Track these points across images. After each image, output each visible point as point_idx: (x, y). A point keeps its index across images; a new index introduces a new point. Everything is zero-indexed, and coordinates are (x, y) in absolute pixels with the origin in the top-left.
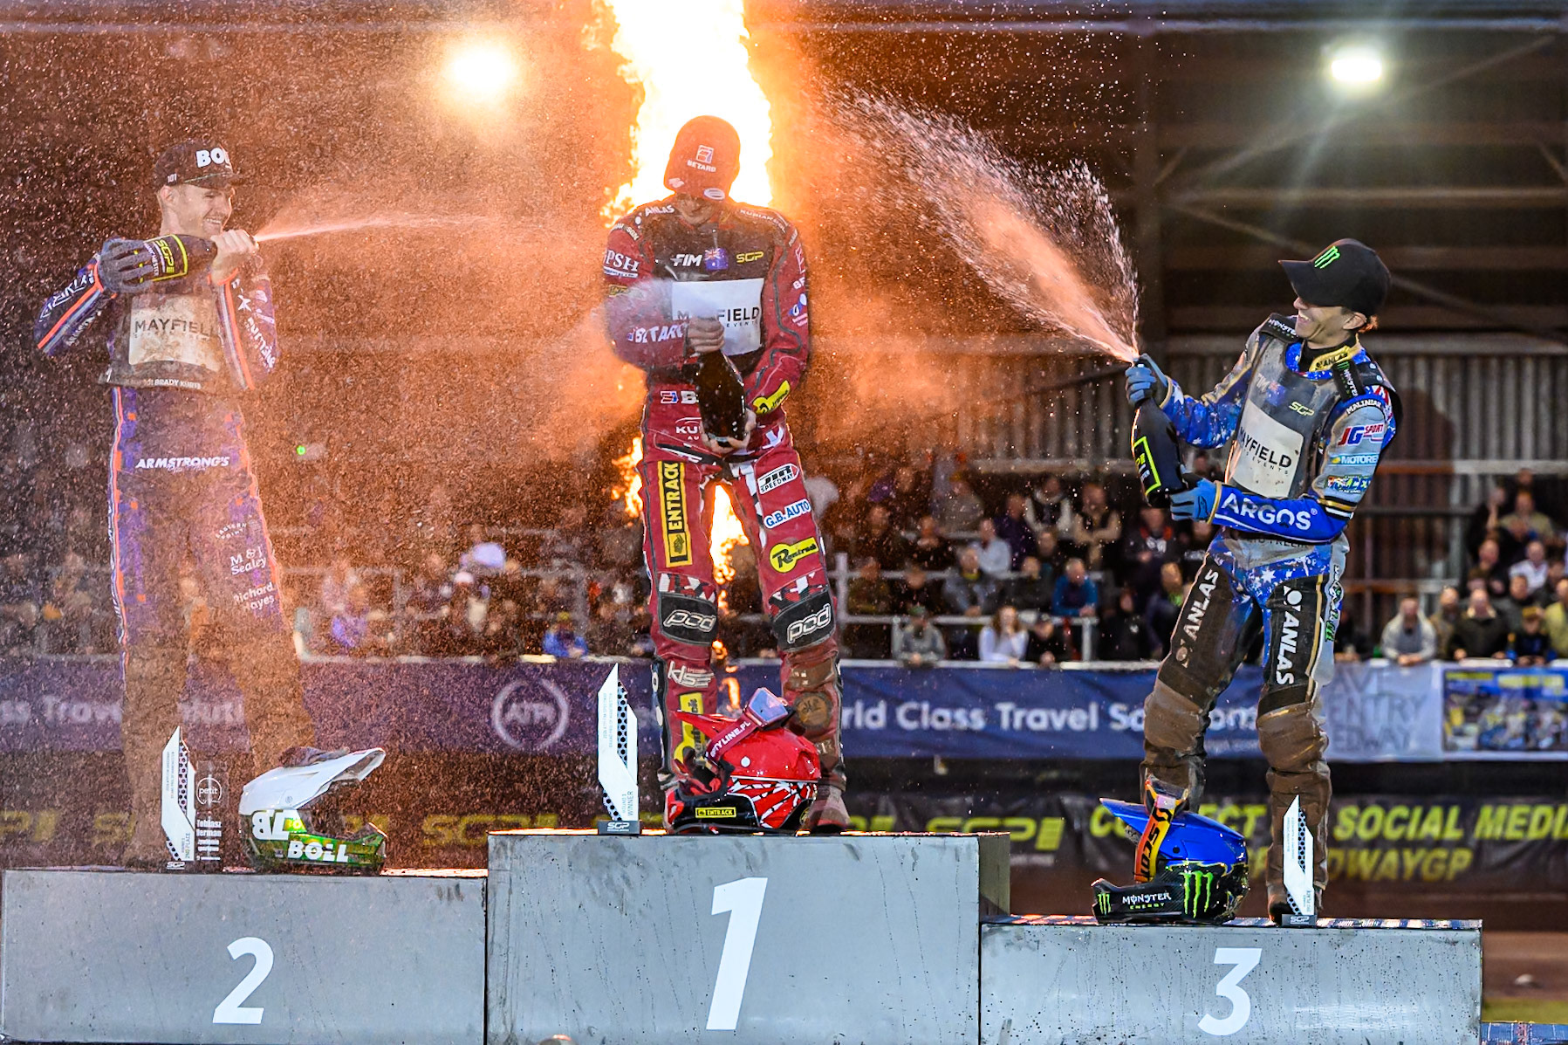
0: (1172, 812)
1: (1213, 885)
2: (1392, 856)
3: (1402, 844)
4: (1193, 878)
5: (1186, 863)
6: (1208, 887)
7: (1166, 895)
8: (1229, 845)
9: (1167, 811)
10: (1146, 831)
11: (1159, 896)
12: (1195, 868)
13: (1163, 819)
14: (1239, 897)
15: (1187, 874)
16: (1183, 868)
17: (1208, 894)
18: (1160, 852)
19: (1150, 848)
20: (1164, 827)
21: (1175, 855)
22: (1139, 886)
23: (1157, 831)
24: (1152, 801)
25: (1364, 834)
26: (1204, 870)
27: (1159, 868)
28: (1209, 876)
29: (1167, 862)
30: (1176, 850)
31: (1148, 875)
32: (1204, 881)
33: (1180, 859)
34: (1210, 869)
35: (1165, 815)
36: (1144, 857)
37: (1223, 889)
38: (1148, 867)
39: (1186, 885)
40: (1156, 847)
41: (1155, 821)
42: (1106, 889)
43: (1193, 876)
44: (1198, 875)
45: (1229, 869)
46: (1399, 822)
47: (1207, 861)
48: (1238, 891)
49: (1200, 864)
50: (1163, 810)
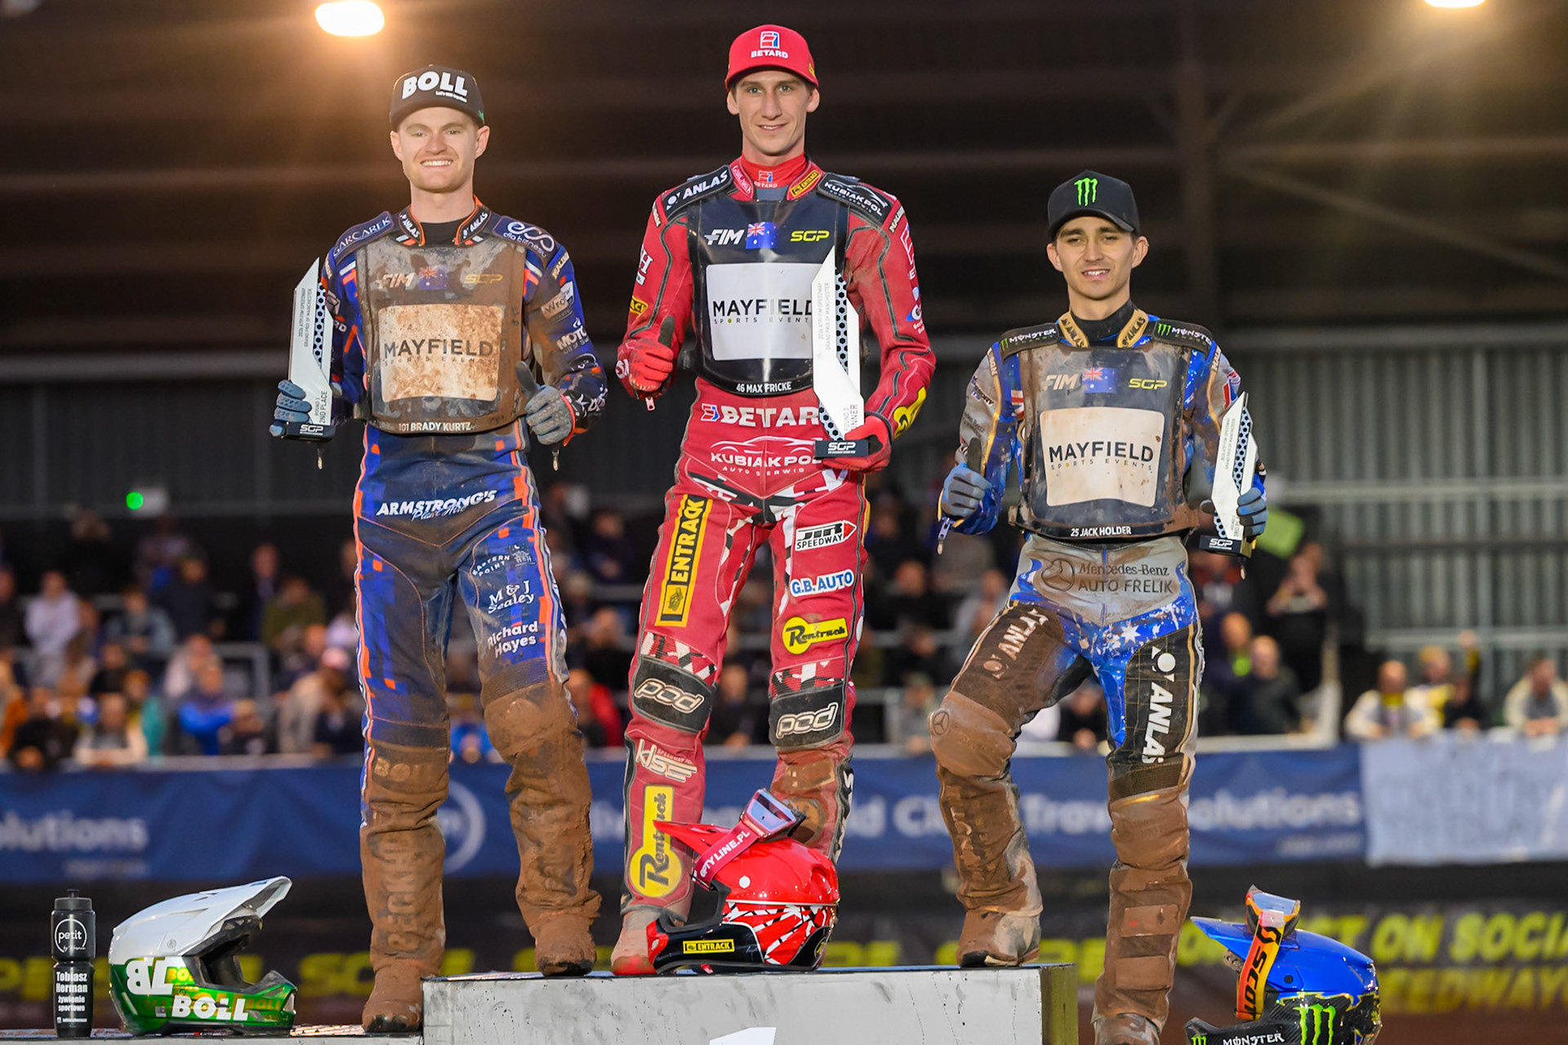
0: (1281, 931)
1: (1336, 1021)
2: (1525, 979)
3: (1538, 962)
4: (1311, 1014)
5: (1301, 995)
6: (1330, 1026)
7: (1278, 1036)
8: (1354, 971)
9: (1274, 930)
10: (1250, 956)
11: (1269, 1037)
12: (1313, 1001)
13: (1269, 940)
14: (1369, 1036)
15: (1303, 1009)
16: (1298, 1002)
17: (1331, 1033)
18: (1268, 982)
19: (1256, 978)
20: (1272, 950)
21: (1287, 986)
22: (1244, 1027)
23: (1264, 956)
24: (1255, 918)
25: (1491, 951)
26: (1324, 1004)
27: (1268, 1003)
28: (1331, 1011)
29: (1277, 994)
30: (1289, 979)
31: (1253, 1012)
32: (1325, 1016)
33: (1295, 991)
34: (1332, 1002)
35: (1272, 935)
36: (1248, 988)
37: (1349, 1025)
38: (1253, 1001)
39: (1303, 1023)
40: (1263, 976)
41: (1260, 941)
42: (1202, 1030)
43: (1311, 1012)
44: (1317, 1010)
45: (1355, 1003)
46: (1533, 935)
47: (1327, 992)
48: (1369, 1028)
49: (1319, 995)
50: (1269, 929)
